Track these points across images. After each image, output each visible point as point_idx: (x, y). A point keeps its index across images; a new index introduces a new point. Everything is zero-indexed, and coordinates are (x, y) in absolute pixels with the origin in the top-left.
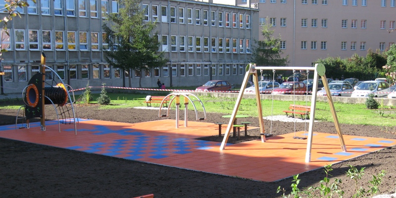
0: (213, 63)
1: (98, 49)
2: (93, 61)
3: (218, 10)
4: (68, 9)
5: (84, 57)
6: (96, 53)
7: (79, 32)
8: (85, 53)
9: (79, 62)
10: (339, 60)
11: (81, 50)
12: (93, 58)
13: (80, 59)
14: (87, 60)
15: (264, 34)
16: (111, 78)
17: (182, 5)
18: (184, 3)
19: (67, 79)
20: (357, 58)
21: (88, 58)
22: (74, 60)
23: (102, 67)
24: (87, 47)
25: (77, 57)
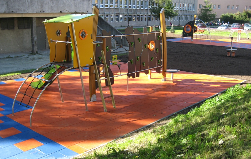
0: (180, 15)
1: (139, 8)
5: (134, 11)
6: (139, 10)
10: (232, 14)
11: (133, 8)
12: (137, 12)
15: (205, 2)
16: (143, 21)
20: (239, 14)
22: (131, 13)
23: (140, 16)
24: (135, 7)
25: (131, 12)
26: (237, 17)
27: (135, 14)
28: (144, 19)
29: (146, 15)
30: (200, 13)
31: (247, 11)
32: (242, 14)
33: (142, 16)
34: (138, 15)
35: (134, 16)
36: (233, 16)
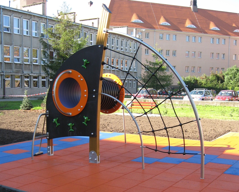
1: (28, 62)
2: (25, 72)
3: (116, 37)
4: (4, 26)
5: (17, 69)
6: (27, 66)
7: (13, 46)
8: (18, 65)
9: (13, 72)
10: (195, 78)
11: (15, 62)
12: (25, 70)
13: (14, 70)
14: (20, 71)
15: (154, 56)
16: (39, 87)
17: (92, 31)
18: (93, 29)
19: (3, 87)
20: (206, 77)
21: (21, 70)
22: (9, 71)
23: (32, 78)
24: (20, 60)
25: (11, 68)
26: (204, 82)
27: (20, 74)
28: (41, 83)
29: (44, 75)
30: (146, 74)
31: (216, 73)
32: (210, 78)
33: (35, 77)
34: (27, 75)
35: (19, 77)
36: (197, 81)
